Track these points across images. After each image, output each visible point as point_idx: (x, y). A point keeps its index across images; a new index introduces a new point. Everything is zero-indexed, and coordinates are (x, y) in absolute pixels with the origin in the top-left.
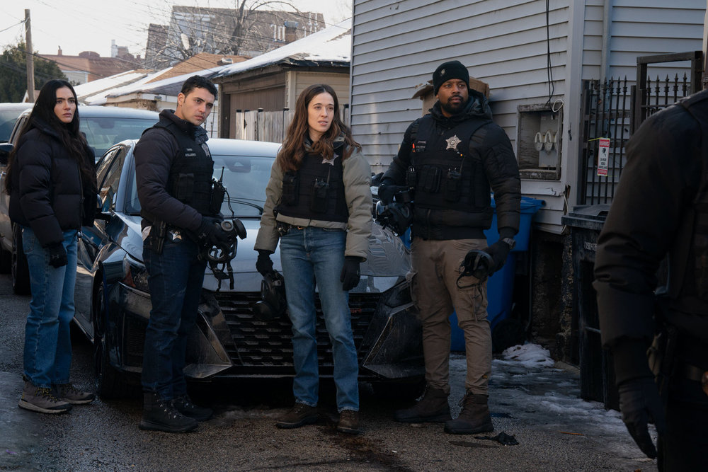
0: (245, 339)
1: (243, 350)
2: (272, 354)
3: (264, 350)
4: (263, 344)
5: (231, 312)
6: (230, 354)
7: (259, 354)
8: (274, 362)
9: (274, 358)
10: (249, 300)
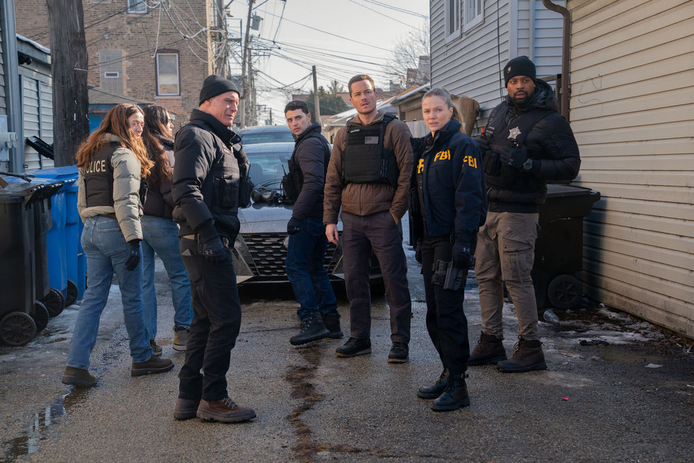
0: (260, 260)
1: (260, 267)
2: (277, 269)
3: (272, 267)
4: (272, 263)
5: (251, 245)
6: (252, 270)
7: (269, 269)
8: (279, 273)
9: (278, 271)
10: (263, 237)
